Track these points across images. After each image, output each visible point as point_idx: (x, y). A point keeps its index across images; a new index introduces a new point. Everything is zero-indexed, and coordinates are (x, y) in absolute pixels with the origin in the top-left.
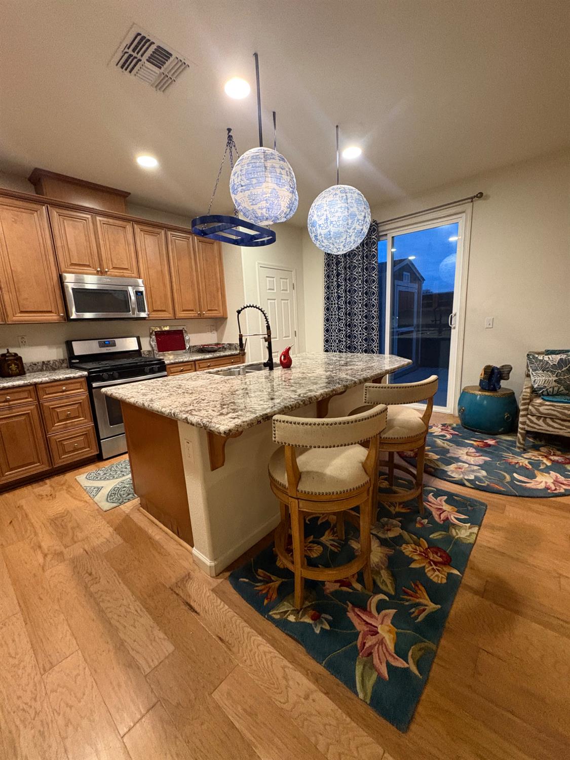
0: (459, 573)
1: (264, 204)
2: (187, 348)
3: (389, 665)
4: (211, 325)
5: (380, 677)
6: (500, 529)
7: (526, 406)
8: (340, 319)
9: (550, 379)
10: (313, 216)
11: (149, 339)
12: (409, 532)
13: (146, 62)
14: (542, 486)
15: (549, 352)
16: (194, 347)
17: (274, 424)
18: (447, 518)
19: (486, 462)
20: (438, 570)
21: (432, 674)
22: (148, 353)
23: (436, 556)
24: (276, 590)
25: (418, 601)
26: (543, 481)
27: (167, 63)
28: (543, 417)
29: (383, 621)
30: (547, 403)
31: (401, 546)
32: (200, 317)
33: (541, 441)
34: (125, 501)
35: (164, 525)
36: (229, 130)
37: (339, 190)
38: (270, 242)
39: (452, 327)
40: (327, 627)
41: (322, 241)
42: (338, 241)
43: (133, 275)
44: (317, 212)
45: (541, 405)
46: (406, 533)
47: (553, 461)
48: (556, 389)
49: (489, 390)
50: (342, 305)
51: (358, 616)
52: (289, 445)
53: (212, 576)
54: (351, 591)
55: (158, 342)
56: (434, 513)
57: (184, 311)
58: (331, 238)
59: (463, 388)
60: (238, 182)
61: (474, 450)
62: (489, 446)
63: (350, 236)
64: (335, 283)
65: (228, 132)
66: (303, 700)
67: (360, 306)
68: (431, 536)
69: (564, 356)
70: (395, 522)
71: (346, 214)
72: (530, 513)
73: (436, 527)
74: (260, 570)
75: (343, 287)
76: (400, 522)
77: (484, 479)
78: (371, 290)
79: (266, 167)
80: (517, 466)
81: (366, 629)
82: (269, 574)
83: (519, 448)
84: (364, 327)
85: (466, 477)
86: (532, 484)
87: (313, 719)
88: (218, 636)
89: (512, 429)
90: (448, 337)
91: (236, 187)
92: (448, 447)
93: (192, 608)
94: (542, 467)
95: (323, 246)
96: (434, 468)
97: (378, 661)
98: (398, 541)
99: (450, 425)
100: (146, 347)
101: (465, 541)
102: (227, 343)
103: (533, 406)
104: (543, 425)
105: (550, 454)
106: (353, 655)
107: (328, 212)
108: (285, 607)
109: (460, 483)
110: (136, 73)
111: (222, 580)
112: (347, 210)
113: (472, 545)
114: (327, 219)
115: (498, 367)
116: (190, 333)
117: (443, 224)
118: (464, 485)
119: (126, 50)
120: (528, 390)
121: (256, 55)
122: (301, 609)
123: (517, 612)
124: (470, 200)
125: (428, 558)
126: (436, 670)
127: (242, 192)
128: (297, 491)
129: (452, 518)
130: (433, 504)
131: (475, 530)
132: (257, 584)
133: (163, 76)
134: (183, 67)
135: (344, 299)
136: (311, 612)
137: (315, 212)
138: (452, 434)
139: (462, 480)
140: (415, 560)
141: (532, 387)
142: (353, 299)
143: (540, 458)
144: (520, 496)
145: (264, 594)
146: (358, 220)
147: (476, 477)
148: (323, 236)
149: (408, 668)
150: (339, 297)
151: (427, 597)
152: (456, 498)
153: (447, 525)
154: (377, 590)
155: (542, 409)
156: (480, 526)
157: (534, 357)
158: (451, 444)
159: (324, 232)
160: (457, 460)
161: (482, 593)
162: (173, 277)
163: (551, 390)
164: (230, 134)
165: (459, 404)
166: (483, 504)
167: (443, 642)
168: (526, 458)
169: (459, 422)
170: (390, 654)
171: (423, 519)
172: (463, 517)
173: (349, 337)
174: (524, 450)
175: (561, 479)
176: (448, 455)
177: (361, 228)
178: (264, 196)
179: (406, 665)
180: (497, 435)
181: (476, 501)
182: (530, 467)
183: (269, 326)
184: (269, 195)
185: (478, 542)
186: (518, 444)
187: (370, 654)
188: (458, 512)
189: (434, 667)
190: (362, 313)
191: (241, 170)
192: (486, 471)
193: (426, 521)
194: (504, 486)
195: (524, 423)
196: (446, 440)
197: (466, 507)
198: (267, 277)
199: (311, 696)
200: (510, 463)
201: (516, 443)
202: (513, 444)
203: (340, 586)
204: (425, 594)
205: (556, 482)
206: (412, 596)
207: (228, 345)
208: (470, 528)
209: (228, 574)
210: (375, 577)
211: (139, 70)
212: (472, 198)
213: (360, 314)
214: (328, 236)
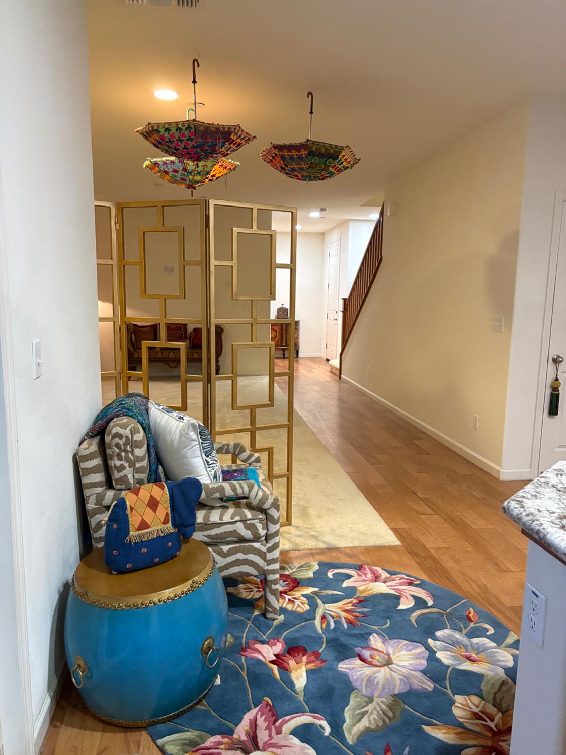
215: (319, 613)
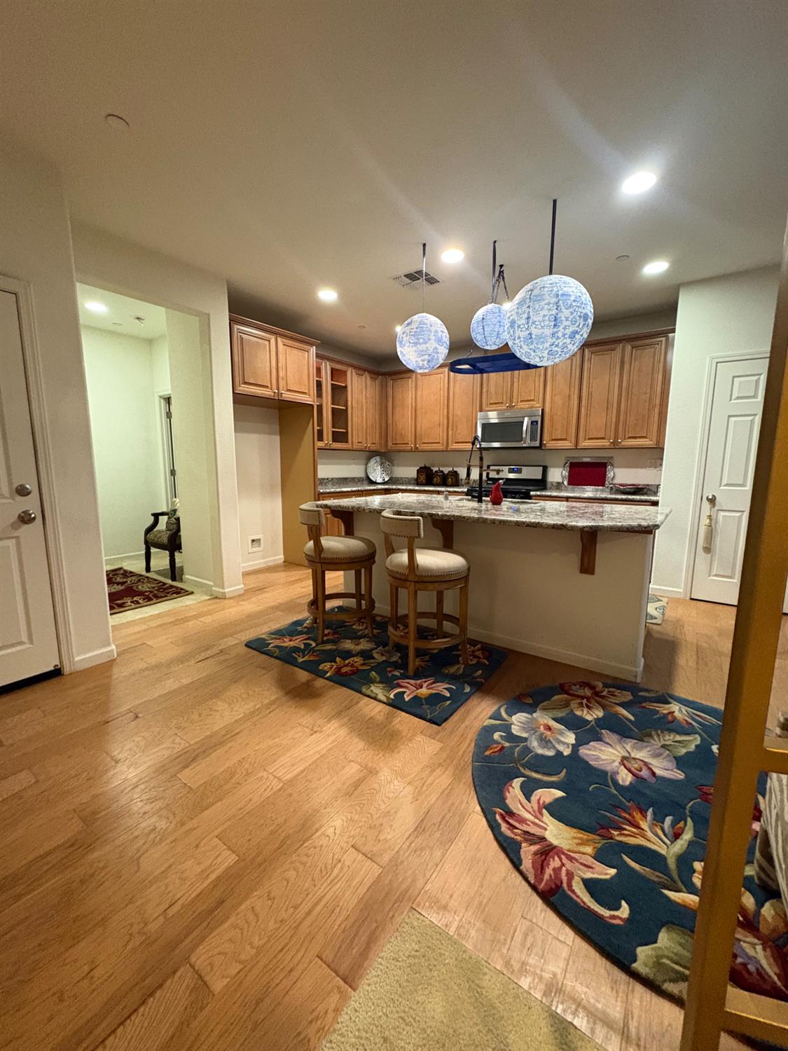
22: (556, 485)
32: (619, 447)
43: (537, 405)
57: (590, 438)
116: (612, 468)
198: (736, 376)
215: (680, 845)
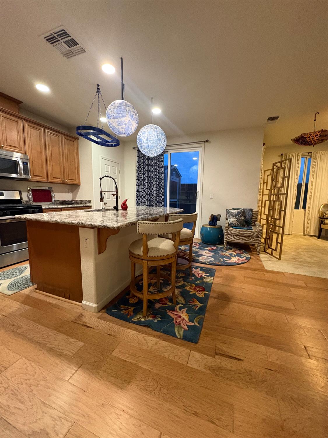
0: (208, 293)
1: (124, 126)
2: (53, 201)
3: (187, 326)
4: (69, 189)
5: (185, 330)
6: (221, 277)
7: (227, 231)
8: (144, 191)
9: (235, 220)
10: (140, 137)
11: (27, 193)
12: (187, 282)
13: (63, 42)
14: (234, 261)
15: (234, 209)
16: (57, 201)
17: (138, 224)
18: (201, 276)
19: (213, 255)
20: (201, 293)
21: (204, 325)
22: (26, 202)
23: (199, 289)
24: (132, 311)
25: (195, 304)
26: (234, 260)
27: (74, 47)
28: (233, 235)
29: (182, 313)
30: (234, 229)
31: (185, 287)
32: (64, 183)
33: (232, 247)
34: (23, 289)
35: (57, 296)
36: (98, 85)
37: (153, 127)
38: (116, 145)
39: (197, 197)
40: (160, 319)
41: (144, 149)
42: (152, 150)
43: (21, 151)
44: (143, 135)
45: (232, 230)
46: (186, 283)
47: (237, 253)
48: (237, 224)
49: (213, 226)
50: (146, 184)
51: (172, 313)
52: (145, 234)
53: (96, 312)
54: (167, 306)
55: (33, 196)
56: (196, 275)
57: (54, 178)
58: (149, 148)
59: (202, 225)
60: (112, 114)
61: (208, 251)
62: (214, 249)
63: (158, 149)
64: (142, 172)
65: (97, 86)
66: (155, 345)
67: (155, 185)
68: (196, 283)
69: (239, 211)
70: (181, 280)
71: (157, 138)
72: (231, 271)
73: (198, 279)
74: (122, 306)
75: (147, 175)
76: (183, 279)
77: (213, 261)
78: (161, 177)
79: (126, 110)
80: (225, 256)
81: (176, 316)
82: (127, 307)
83: (225, 249)
84: (157, 195)
85: (207, 261)
86: (230, 261)
87: (160, 349)
88: (107, 334)
89: (222, 243)
90: (195, 204)
91: (110, 116)
92: (198, 251)
93: (88, 327)
94: (233, 255)
95: (144, 152)
96: (193, 259)
97: (183, 325)
98: (183, 286)
99: (197, 242)
100: (25, 199)
101: (209, 282)
102: (79, 200)
103: (229, 231)
104: (233, 238)
105: (235, 251)
106: (173, 326)
107: (148, 136)
108: (139, 316)
109: (205, 263)
110: (54, 45)
111: (102, 313)
112: (157, 136)
113: (212, 283)
114: (148, 139)
115: (216, 215)
116: (55, 192)
117: (191, 151)
118: (206, 264)
119: (53, 34)
120: (227, 224)
121: (122, 58)
122: (146, 316)
123: (230, 301)
124: (203, 142)
125: (196, 290)
126: (205, 324)
127: (113, 119)
128: (148, 256)
129: (203, 275)
130: (195, 271)
131: (212, 278)
132: (122, 311)
133: (70, 51)
134: (83, 51)
135: (147, 181)
136: (151, 316)
137: (142, 135)
138: (198, 246)
139: (205, 262)
140: (191, 291)
141: (228, 223)
142: (151, 181)
143: (232, 252)
144: (227, 266)
145: (127, 314)
146: (162, 142)
147: (210, 260)
148: (145, 146)
149: (195, 325)
150: (144, 180)
151: (198, 302)
152: (204, 268)
153: (202, 278)
154: (178, 303)
155: (232, 232)
156: (214, 277)
157: (229, 210)
158: (199, 250)
159: (146, 145)
160: (202, 255)
161: (217, 298)
162: (48, 156)
163: (235, 224)
164: (98, 87)
165: (201, 234)
166: (214, 269)
167: (206, 315)
168: (228, 253)
169: (201, 241)
170: (187, 322)
171: (192, 277)
172: (207, 275)
173: (149, 200)
174: (227, 250)
175: (240, 259)
176: (198, 254)
177: (163, 146)
178: (125, 123)
179: (194, 324)
180: (216, 245)
181: (212, 269)
182: (229, 255)
183: (117, 188)
184: (127, 123)
185: (214, 282)
186: (224, 248)
187: (180, 324)
188: (205, 273)
189: (204, 323)
190: (156, 189)
191: (114, 109)
192: (214, 258)
193: (193, 278)
194: (221, 263)
195: (226, 238)
196: (196, 248)
197: (208, 271)
198: (105, 164)
199: (158, 343)
200: (222, 255)
201: (223, 248)
202: (222, 248)
203: (162, 305)
204: (197, 301)
205: (238, 260)
206: (192, 303)
207: (80, 201)
208: (210, 278)
209: (104, 311)
210: (177, 299)
211: (57, 44)
212: (204, 142)
213: (155, 189)
214: (148, 147)
